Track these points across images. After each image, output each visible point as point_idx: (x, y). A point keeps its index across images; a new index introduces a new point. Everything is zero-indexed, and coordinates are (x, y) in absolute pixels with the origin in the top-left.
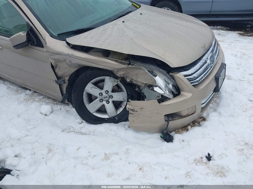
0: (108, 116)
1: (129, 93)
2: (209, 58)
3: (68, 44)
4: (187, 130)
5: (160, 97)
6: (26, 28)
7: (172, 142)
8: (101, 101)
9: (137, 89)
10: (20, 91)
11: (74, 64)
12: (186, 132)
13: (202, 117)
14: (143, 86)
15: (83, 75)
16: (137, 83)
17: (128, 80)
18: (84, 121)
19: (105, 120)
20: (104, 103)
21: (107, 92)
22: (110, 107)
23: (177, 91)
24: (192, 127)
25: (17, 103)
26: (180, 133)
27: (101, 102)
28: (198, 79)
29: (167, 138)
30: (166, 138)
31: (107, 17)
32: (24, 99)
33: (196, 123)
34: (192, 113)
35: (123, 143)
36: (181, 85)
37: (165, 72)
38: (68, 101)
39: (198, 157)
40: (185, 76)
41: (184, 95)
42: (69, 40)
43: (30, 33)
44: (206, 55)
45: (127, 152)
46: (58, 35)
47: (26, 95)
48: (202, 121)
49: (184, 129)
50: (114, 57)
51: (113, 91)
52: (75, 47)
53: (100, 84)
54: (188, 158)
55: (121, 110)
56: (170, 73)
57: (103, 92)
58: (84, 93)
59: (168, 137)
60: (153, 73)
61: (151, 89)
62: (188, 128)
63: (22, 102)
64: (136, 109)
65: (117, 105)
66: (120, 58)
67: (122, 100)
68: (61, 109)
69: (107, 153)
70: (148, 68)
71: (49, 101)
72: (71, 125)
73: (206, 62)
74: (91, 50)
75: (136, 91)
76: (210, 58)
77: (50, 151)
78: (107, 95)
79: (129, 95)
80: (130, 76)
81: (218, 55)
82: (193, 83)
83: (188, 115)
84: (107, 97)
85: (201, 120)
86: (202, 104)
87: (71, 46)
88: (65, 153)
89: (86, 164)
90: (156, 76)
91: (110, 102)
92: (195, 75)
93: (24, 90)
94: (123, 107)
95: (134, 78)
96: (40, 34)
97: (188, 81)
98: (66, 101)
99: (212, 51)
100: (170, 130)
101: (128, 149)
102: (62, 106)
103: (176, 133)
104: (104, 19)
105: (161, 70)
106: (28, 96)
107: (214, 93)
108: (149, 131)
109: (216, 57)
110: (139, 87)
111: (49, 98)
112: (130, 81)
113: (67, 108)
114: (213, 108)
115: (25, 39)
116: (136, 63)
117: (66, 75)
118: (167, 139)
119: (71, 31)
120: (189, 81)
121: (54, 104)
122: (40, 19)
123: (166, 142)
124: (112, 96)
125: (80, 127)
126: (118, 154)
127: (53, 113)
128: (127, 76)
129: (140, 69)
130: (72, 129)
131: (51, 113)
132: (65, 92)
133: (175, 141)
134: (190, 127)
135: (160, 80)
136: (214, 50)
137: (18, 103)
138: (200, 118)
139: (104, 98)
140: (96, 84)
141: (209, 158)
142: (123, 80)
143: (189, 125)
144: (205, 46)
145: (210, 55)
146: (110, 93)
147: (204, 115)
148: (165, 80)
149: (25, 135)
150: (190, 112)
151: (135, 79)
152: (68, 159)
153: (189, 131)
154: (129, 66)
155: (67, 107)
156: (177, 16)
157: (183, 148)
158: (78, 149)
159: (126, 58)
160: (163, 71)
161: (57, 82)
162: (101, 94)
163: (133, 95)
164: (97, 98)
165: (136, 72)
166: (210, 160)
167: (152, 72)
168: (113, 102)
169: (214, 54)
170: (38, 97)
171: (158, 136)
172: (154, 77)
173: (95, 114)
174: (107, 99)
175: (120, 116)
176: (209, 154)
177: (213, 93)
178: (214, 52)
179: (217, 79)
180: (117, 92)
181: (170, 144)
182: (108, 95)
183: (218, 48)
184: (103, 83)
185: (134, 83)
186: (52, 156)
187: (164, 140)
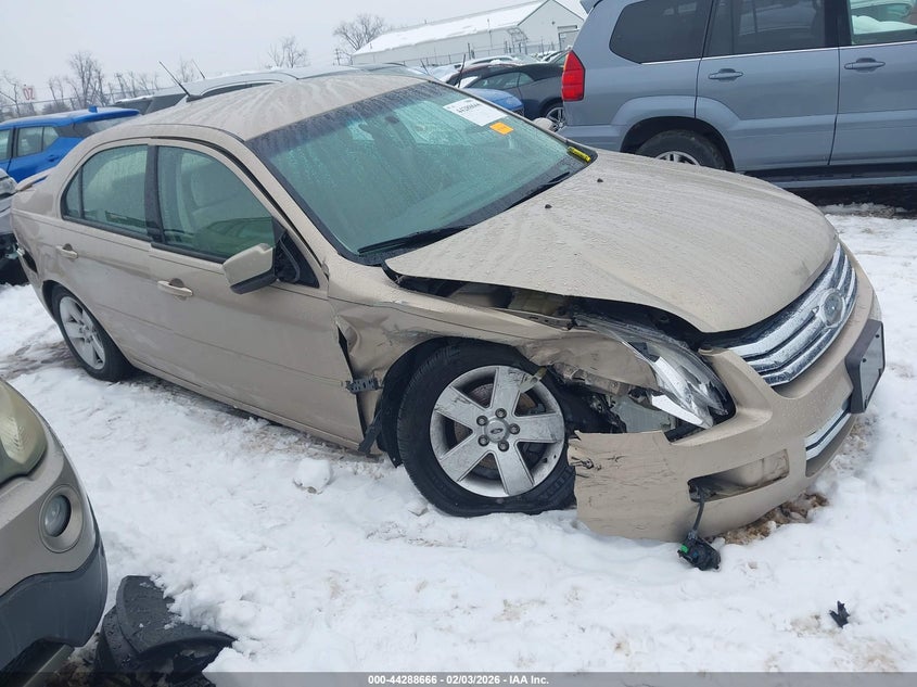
0: (507, 491)
1: (570, 417)
2: (821, 303)
3: (391, 274)
4: (766, 534)
5: (673, 427)
6: (271, 235)
7: (717, 568)
8: (483, 442)
9: (595, 404)
10: (228, 422)
11: (406, 331)
12: (762, 539)
13: (815, 495)
14: (615, 391)
15: (433, 361)
16: (597, 384)
17: (568, 376)
18: (430, 506)
19: (496, 504)
20: (493, 447)
21: (501, 414)
22: (510, 463)
23: (724, 407)
24: (779, 523)
25: (222, 454)
26: (741, 543)
27: (481, 445)
28: (788, 369)
29: (700, 553)
30: (695, 555)
31: (496, 196)
32: (242, 446)
33: (793, 514)
34: (777, 475)
35: (559, 570)
36: (737, 388)
37: (684, 347)
38: (380, 447)
39: (805, 612)
40: (748, 359)
41: (747, 418)
42: (392, 263)
43: (283, 246)
44: (812, 296)
45: (574, 596)
46: (362, 251)
47: (245, 432)
48: (815, 506)
49: (753, 529)
50: (526, 307)
51: (520, 411)
52: (411, 284)
53: (480, 391)
54: (771, 616)
55: (545, 471)
56: (700, 350)
57: (489, 412)
58: (434, 418)
59: (702, 553)
60: (645, 348)
61: (642, 404)
62: (767, 528)
63: (237, 454)
64: (596, 460)
65: (533, 455)
66: (544, 310)
67: (547, 439)
68: (355, 473)
69: (511, 598)
70: (630, 335)
71: (317, 451)
72: (391, 518)
73: (812, 317)
74: (456, 289)
75: (592, 410)
76: (826, 306)
77: (336, 591)
78: (500, 424)
79: (569, 422)
80: (572, 363)
81: (853, 296)
82: (773, 380)
83: (765, 483)
84: (501, 430)
85: (809, 502)
86: (808, 449)
87: (399, 280)
88: (382, 597)
89: (450, 629)
90: (655, 358)
91: (511, 445)
92: (778, 357)
93: (237, 419)
94: (553, 462)
95: (586, 368)
96: (310, 249)
97: (756, 373)
98: (374, 448)
99: (834, 283)
100: (710, 534)
101: (575, 588)
102: (361, 464)
103: (729, 541)
104: (488, 201)
105: (670, 339)
106: (251, 436)
107: (848, 415)
108: (642, 535)
109: (845, 302)
110: (601, 396)
111: (317, 440)
112: (574, 378)
113: (376, 468)
114: (851, 469)
115: (268, 265)
116: (593, 320)
117: (380, 364)
118: (700, 561)
119: (397, 240)
120: (761, 374)
121: (334, 459)
122: (309, 209)
123: (697, 570)
124: (516, 426)
125: (420, 525)
126: (543, 603)
127: (333, 484)
128: (563, 364)
129: (605, 339)
130: (394, 532)
131: (328, 484)
132: (371, 419)
133: (724, 565)
134: (772, 524)
135: (669, 371)
136: (839, 278)
137: (227, 454)
138: (808, 497)
139: (492, 432)
140: (467, 389)
141: (841, 617)
142: (552, 377)
143: (769, 516)
144: (805, 269)
145: (826, 294)
146: (511, 418)
147: (821, 486)
148: (686, 371)
149: (258, 546)
150: (770, 470)
151: (591, 372)
152: (394, 616)
153: (770, 536)
154: (573, 330)
155: (374, 466)
156: (712, 181)
157: (753, 586)
158: (421, 587)
159: (560, 308)
160: (677, 342)
161: (350, 387)
162: (482, 421)
163: (584, 422)
164: (469, 432)
165: (594, 347)
166: (846, 622)
167: (642, 348)
168: (521, 445)
169: (840, 291)
170: (283, 439)
171: (670, 550)
172: (651, 363)
173: (464, 484)
174: (502, 435)
175: (542, 493)
176: (841, 607)
177: (843, 415)
178: (839, 288)
179: (852, 368)
180: (533, 413)
181: (710, 575)
182: (505, 423)
183: (853, 273)
184: (488, 386)
185: (587, 383)
186: (344, 605)
187: (689, 565)
